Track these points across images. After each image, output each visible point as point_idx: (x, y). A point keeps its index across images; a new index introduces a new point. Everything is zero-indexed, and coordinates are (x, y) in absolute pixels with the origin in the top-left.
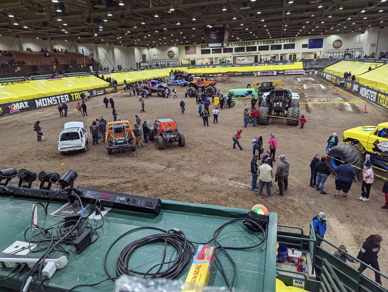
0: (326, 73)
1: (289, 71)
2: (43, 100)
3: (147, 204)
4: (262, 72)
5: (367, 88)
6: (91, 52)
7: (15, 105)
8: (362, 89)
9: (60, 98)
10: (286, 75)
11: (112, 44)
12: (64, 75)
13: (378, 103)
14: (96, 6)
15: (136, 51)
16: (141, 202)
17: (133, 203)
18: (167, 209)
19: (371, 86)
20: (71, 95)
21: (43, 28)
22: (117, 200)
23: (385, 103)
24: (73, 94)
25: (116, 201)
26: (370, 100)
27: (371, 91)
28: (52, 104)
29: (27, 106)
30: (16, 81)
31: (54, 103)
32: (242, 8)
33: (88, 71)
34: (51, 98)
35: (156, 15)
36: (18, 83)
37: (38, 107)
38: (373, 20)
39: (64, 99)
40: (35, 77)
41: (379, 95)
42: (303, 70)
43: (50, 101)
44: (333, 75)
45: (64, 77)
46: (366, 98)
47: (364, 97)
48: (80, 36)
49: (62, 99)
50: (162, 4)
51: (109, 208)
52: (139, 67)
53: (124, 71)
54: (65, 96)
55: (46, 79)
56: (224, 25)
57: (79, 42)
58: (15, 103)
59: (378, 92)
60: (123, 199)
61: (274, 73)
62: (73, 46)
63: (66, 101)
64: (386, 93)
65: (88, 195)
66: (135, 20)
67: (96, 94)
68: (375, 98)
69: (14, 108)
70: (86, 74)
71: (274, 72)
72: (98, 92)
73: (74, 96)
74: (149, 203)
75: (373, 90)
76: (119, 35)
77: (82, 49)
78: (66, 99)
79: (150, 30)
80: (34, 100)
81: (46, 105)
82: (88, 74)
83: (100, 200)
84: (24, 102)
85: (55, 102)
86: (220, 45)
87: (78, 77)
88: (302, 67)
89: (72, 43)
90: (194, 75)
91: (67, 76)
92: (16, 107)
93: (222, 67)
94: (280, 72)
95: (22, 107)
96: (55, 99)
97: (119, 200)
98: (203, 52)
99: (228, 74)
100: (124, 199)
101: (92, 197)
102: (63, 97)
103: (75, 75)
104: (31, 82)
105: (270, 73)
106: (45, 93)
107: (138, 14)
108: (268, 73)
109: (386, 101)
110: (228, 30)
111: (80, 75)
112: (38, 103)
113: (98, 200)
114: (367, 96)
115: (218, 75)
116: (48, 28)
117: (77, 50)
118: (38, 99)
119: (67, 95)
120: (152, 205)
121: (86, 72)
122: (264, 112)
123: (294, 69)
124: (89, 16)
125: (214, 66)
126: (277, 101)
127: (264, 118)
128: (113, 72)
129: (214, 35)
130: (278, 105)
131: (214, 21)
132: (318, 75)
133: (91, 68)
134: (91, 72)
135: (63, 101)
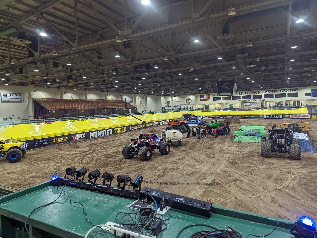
1: (295, 115)
2: (95, 132)
3: (202, 206)
4: (268, 116)
7: (76, 136)
9: (106, 132)
10: (291, 118)
11: (146, 94)
12: (111, 115)
14: (139, 69)
15: (163, 98)
16: (196, 204)
17: (190, 204)
21: (102, 84)
24: (116, 129)
25: (176, 201)
28: (101, 135)
29: (84, 136)
30: (79, 119)
32: (249, 66)
33: (128, 113)
34: (100, 131)
35: (180, 74)
36: (81, 120)
37: (91, 137)
39: (109, 132)
40: (92, 117)
42: (308, 115)
43: (99, 134)
45: (111, 117)
48: (126, 89)
49: (108, 132)
50: (184, 66)
51: (169, 207)
52: (164, 110)
53: (153, 113)
54: (110, 130)
55: (99, 118)
56: (233, 79)
57: (124, 93)
58: (77, 134)
60: (182, 200)
61: (280, 117)
62: (119, 95)
63: (110, 134)
66: (164, 77)
67: (132, 129)
69: (76, 137)
70: (126, 115)
71: (280, 115)
72: (133, 127)
73: (116, 130)
76: (152, 88)
77: (125, 98)
79: (174, 84)
80: (89, 132)
81: (97, 136)
82: (127, 115)
84: (83, 134)
85: (103, 134)
86: (230, 93)
87: (121, 117)
88: (307, 112)
90: (207, 117)
91: (113, 116)
92: (77, 137)
93: (231, 111)
94: (286, 116)
95: (81, 137)
96: (103, 132)
97: (178, 200)
98: (215, 99)
99: (236, 116)
101: (157, 196)
102: (108, 131)
103: (119, 115)
104: (89, 120)
105: (276, 116)
106: (97, 127)
107: (167, 73)
108: (274, 116)
110: (236, 82)
111: (122, 115)
112: (92, 135)
115: (228, 117)
116: (105, 84)
117: (122, 98)
118: (92, 132)
120: (206, 206)
121: (126, 114)
122: (267, 146)
123: (299, 114)
124: (134, 76)
125: (225, 110)
126: (279, 138)
127: (267, 151)
128: (145, 114)
129: (225, 86)
130: (280, 142)
131: (225, 76)
133: (130, 110)
134: (129, 113)
135: (108, 134)
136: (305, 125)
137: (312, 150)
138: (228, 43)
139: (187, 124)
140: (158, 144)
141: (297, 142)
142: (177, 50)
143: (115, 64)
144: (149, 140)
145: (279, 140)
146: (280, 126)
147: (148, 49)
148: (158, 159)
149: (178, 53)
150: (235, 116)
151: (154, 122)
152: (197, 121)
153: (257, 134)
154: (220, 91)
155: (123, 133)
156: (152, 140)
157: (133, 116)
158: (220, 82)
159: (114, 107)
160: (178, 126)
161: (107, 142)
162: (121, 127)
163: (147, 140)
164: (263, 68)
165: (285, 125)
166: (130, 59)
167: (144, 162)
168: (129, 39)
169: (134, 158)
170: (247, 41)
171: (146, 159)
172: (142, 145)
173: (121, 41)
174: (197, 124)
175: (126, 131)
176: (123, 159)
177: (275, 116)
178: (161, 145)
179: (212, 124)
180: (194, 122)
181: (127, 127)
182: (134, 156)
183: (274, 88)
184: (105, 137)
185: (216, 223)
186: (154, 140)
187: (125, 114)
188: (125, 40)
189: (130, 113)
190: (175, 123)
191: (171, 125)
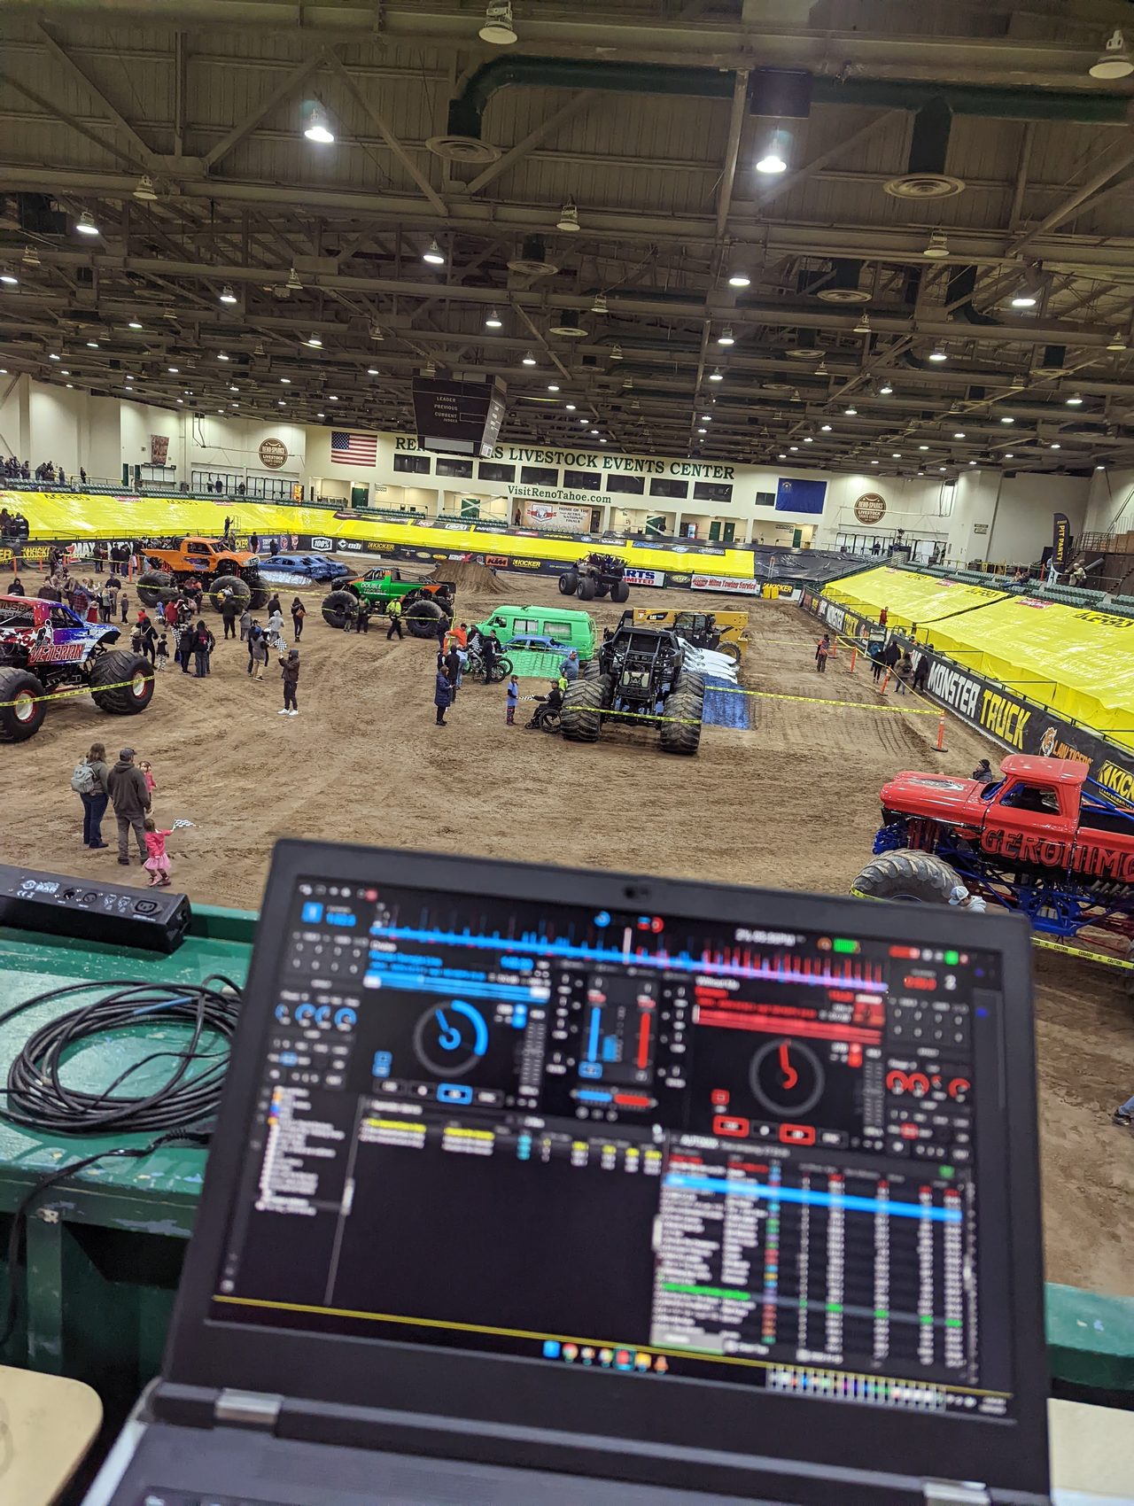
0: (829, 603)
1: (708, 578)
3: (139, 908)
5: (953, 667)
8: (936, 671)
10: (695, 590)
11: (23, 374)
13: (982, 722)
15: (128, 416)
16: (117, 901)
17: (83, 902)
18: (207, 936)
19: (964, 661)
22: (24, 890)
23: (1004, 722)
25: (21, 894)
26: (958, 710)
27: (962, 680)
32: (558, 331)
35: (227, 295)
38: (982, 447)
41: (988, 694)
42: (754, 582)
44: (848, 612)
46: (947, 702)
47: (939, 697)
50: (252, 257)
52: (133, 484)
56: (490, 378)
59: (985, 685)
60: (51, 888)
61: (655, 580)
64: (1007, 689)
66: (140, 297)
68: (972, 704)
74: (145, 904)
75: (968, 675)
76: (59, 343)
79: (195, 346)
86: (468, 446)
88: (752, 572)
90: (358, 546)
93: (468, 530)
94: (676, 578)
97: (33, 890)
98: (403, 464)
99: (488, 558)
100: (54, 889)
105: (641, 576)
107: (153, 278)
108: (633, 575)
109: (1005, 718)
110: (500, 396)
114: (950, 693)
115: (452, 557)
120: (158, 910)
122: (588, 696)
123: (724, 575)
125: (441, 522)
126: (633, 668)
127: (585, 716)
128: (15, 489)
129: (450, 408)
130: (635, 681)
131: (453, 357)
132: (802, 605)
136: (731, 623)
137: (741, 718)
138: (476, 185)
139: (256, 568)
140: (84, 657)
141: (693, 685)
142: (214, 156)
144: (34, 636)
145: (634, 674)
146: (648, 618)
147: (32, 105)
148: (80, 734)
149: (218, 172)
150: (485, 555)
151: (69, 543)
152: (307, 562)
153: (558, 644)
154: (427, 426)
156: (49, 633)
158: (427, 383)
160: (207, 575)
163: (22, 632)
164: (614, 350)
165: (665, 614)
170: (558, 203)
171: (8, 732)
174: (307, 573)
177: (637, 575)
178: (101, 667)
179: (374, 584)
180: (291, 563)
183: (647, 453)
185: (188, 970)
186: (61, 638)
190: (192, 561)
191: (166, 565)
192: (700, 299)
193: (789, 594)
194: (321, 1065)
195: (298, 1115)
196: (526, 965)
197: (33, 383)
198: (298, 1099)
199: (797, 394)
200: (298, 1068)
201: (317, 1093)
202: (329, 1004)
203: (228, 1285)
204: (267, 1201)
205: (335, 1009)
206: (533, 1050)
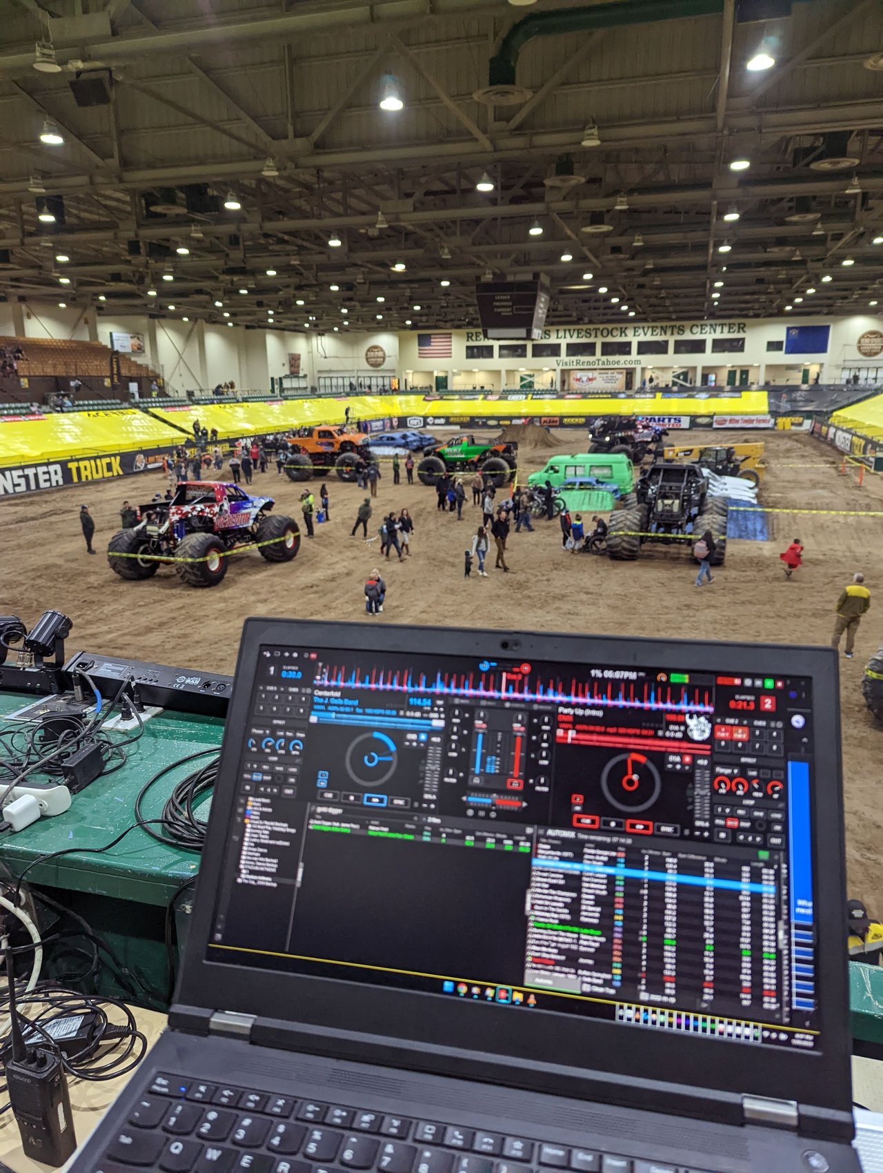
0: (837, 428)
1: (728, 418)
6: (135, 341)
9: (36, 475)
10: (717, 429)
11: (199, 320)
12: (53, 407)
14: (159, 209)
15: (271, 341)
17: (218, 691)
20: (70, 465)
22: (178, 684)
24: (75, 464)
25: (175, 686)
28: (10, 490)
31: (18, 489)
32: (589, 229)
34: (7, 473)
39: (47, 477)
42: (768, 417)
44: (854, 435)
45: (50, 413)
48: (108, 295)
49: (42, 478)
50: (350, 207)
51: (156, 708)
52: (278, 392)
53: (233, 401)
54: (52, 468)
56: (536, 276)
57: (103, 313)
60: (195, 681)
61: (682, 423)
62: (82, 321)
63: (54, 484)
65: (105, 670)
66: (272, 251)
67: (146, 465)
70: (118, 406)
71: (683, 419)
72: (151, 459)
73: (78, 469)
76: (221, 293)
77: (111, 334)
78: (54, 478)
79: (314, 282)
82: (123, 406)
83: (133, 684)
85: (19, 485)
86: (522, 332)
87: (94, 413)
88: (765, 408)
89: (81, 316)
90: (442, 421)
93: (526, 398)
94: (700, 420)
96: (19, 477)
97: (183, 683)
98: (473, 352)
99: (543, 419)
100: (197, 682)
101: (116, 676)
102: (44, 473)
103: (86, 408)
107: (280, 235)
108: (663, 420)
110: (545, 289)
111: (100, 407)
113: (129, 684)
115: (514, 422)
116: (12, 266)
117: (94, 335)
119: (58, 467)
121: (118, 401)
122: (628, 523)
123: (742, 414)
124: (137, 235)
125: (504, 395)
126: (665, 497)
127: (627, 539)
128: (199, 404)
129: (506, 304)
130: (668, 508)
131: (504, 264)
132: (812, 433)
133: (133, 387)
134: (132, 401)
135: (43, 485)
136: (749, 453)
137: (761, 532)
138: (515, 122)
139: (368, 445)
140: (251, 522)
141: (718, 507)
142: (316, 135)
143: (45, 175)
144: (216, 509)
145: (666, 502)
146: (677, 455)
147: (190, 120)
148: (252, 578)
149: (321, 146)
150: (540, 417)
151: (237, 439)
152: (404, 437)
153: (602, 483)
154: (489, 320)
155: (109, 480)
156: (226, 507)
157: (147, 412)
158: (487, 287)
159: (60, 371)
160: (333, 454)
161: (44, 515)
162: (100, 457)
163: (209, 507)
164: (637, 238)
165: (691, 451)
166: (112, 157)
167: (200, 592)
168: (98, 64)
169: (159, 576)
170: (581, 126)
171: (204, 579)
172: (186, 526)
173: (57, 69)
174: (405, 446)
175: (121, 473)
176: (113, 581)
177: (666, 420)
178: (263, 528)
179: (455, 449)
180: (393, 439)
181: (127, 460)
182: (159, 571)
183: (670, 319)
184: (29, 496)
186: (234, 510)
187: (113, 401)
188: (80, 65)
189: (134, 397)
190: (322, 444)
191: (304, 449)
192: (707, 185)
193: (800, 424)
194: (279, 780)
195: (264, 816)
196: (427, 703)
197: (205, 325)
198: (264, 805)
199: (798, 253)
200: (263, 783)
201: (277, 801)
202: (285, 737)
203: (219, 936)
204: (244, 878)
205: (288, 740)
206: (432, 767)
